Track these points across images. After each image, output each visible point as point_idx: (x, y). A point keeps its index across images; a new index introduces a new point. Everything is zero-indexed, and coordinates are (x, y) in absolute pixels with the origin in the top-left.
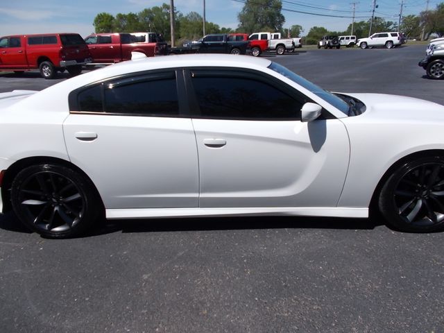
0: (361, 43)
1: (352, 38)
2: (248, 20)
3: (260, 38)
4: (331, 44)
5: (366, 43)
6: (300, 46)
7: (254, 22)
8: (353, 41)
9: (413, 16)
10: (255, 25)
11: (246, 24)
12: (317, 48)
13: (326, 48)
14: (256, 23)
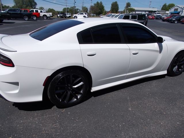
0: (75, 16)
1: (70, 14)
2: (19, 3)
3: (35, 12)
4: (63, 16)
5: (76, 16)
6: (52, 16)
7: (22, 4)
8: (70, 15)
9: (86, 7)
10: (23, 6)
11: (18, 5)
12: (57, 18)
13: (61, 18)
14: (23, 5)
